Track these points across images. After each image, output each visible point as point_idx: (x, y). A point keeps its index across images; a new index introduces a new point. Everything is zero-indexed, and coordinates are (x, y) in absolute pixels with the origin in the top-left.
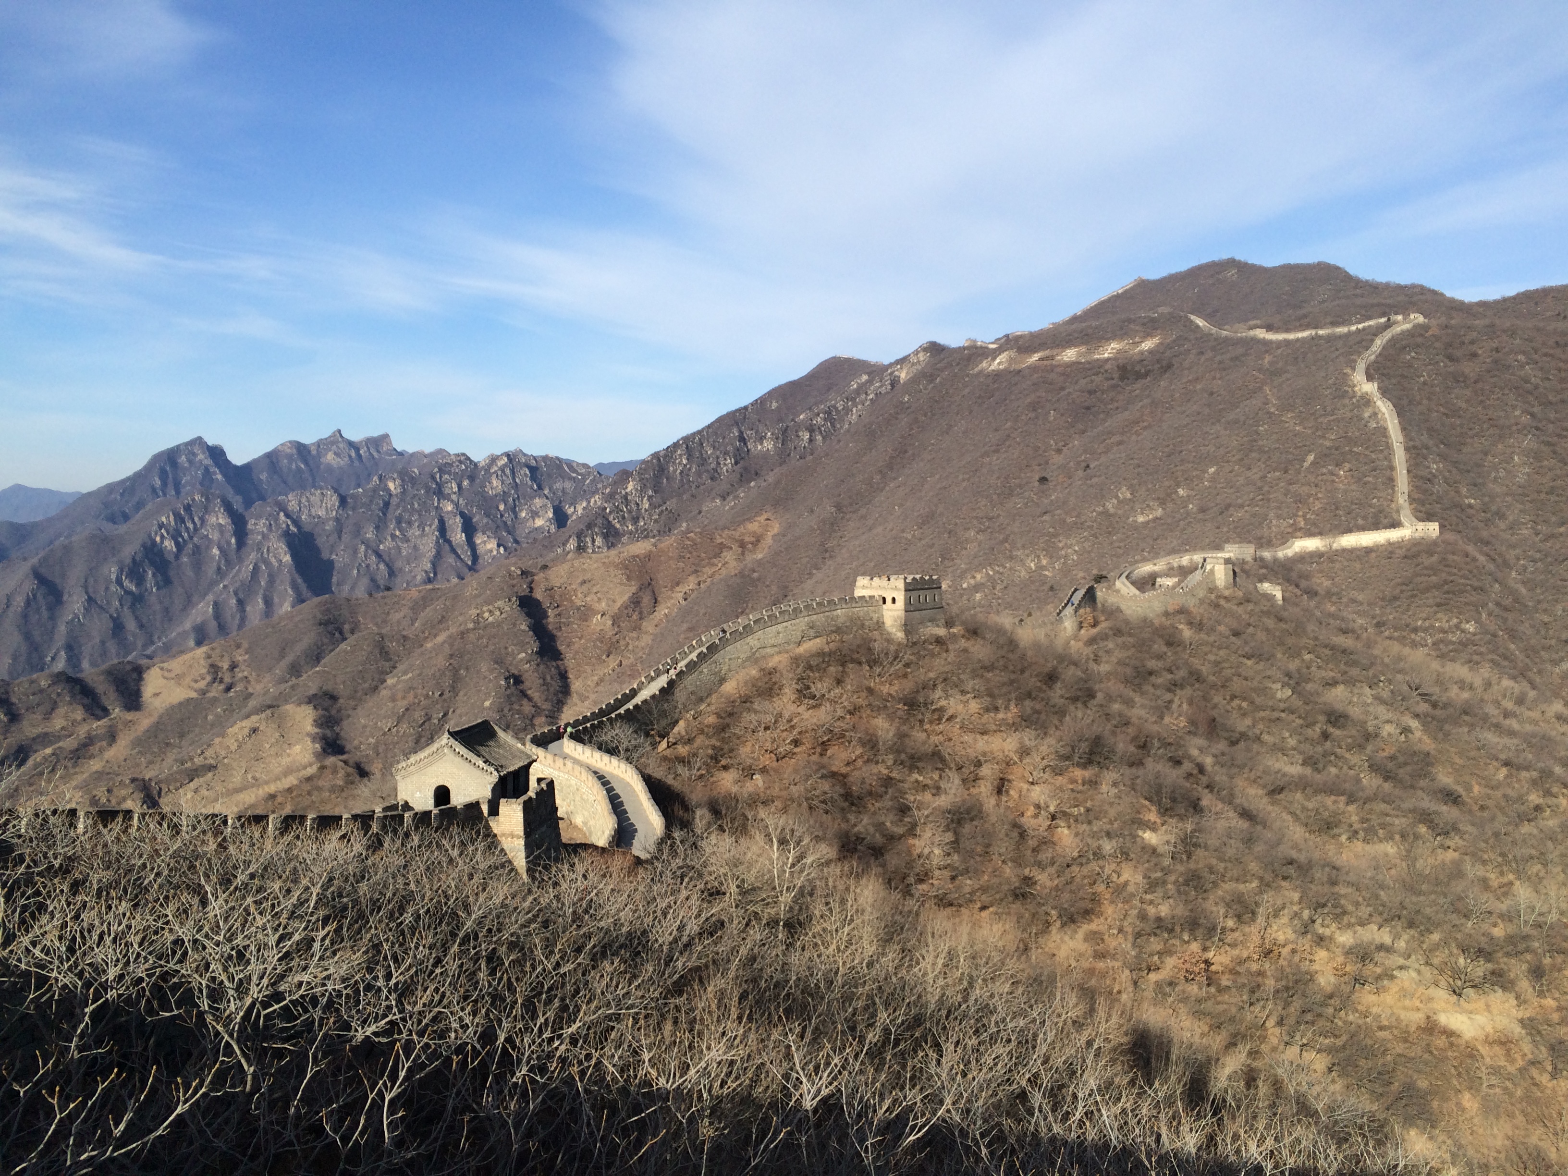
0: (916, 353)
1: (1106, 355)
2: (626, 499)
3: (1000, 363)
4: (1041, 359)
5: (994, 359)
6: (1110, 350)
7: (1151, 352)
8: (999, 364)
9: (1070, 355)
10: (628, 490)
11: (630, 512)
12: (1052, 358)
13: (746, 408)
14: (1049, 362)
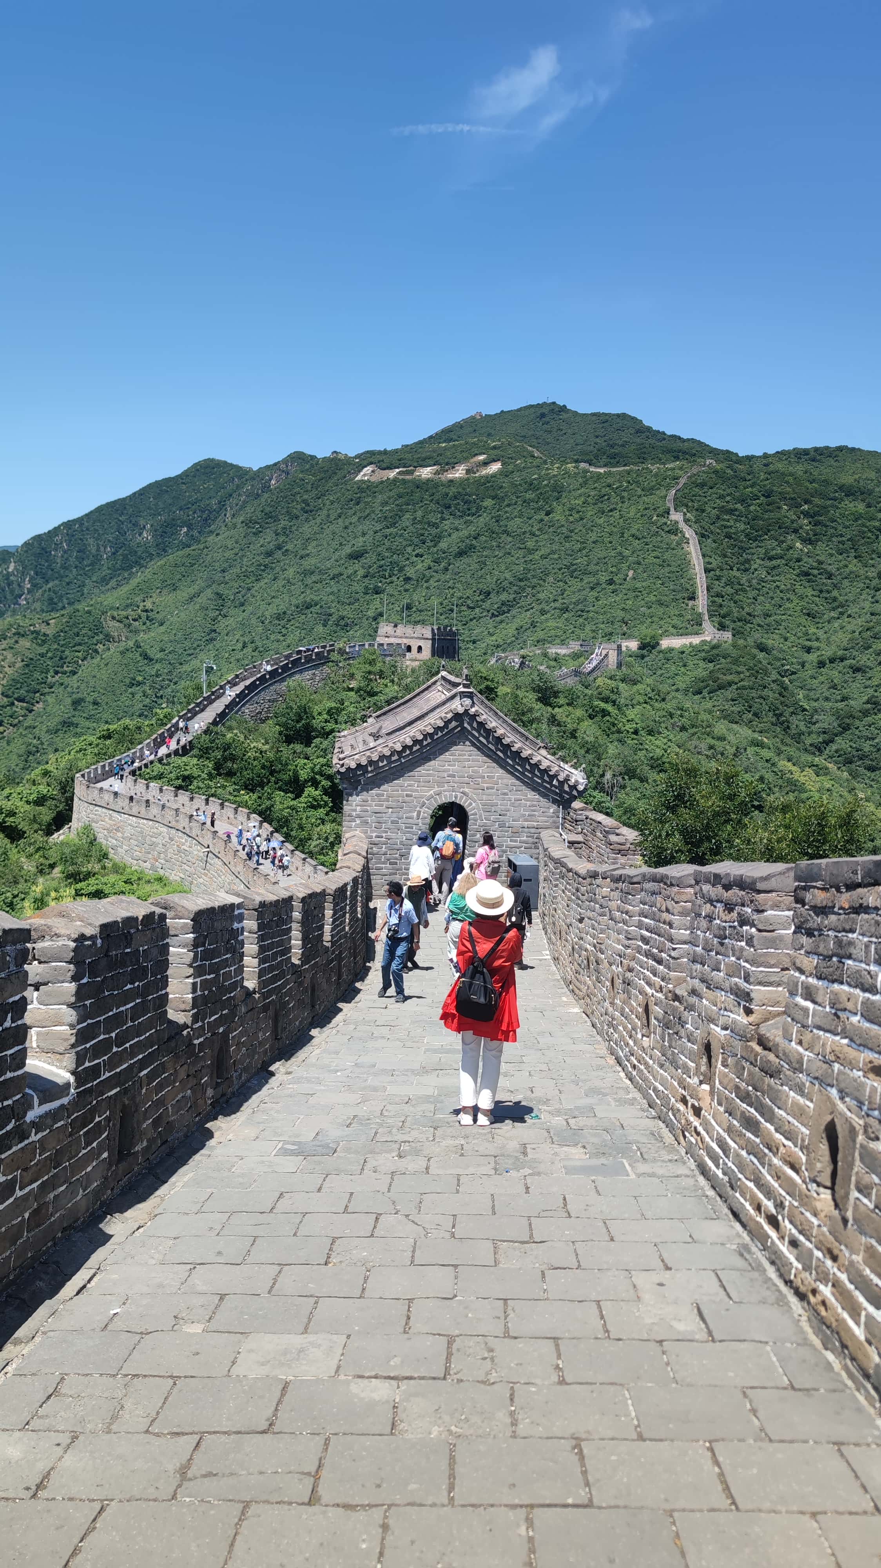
0: (285, 461)
1: (457, 475)
2: (7, 579)
3: (366, 474)
4: (399, 473)
5: (360, 471)
6: (459, 473)
7: (494, 476)
8: (364, 475)
9: (426, 473)
10: (10, 570)
11: (12, 592)
12: (411, 473)
13: (124, 499)
14: (408, 477)
